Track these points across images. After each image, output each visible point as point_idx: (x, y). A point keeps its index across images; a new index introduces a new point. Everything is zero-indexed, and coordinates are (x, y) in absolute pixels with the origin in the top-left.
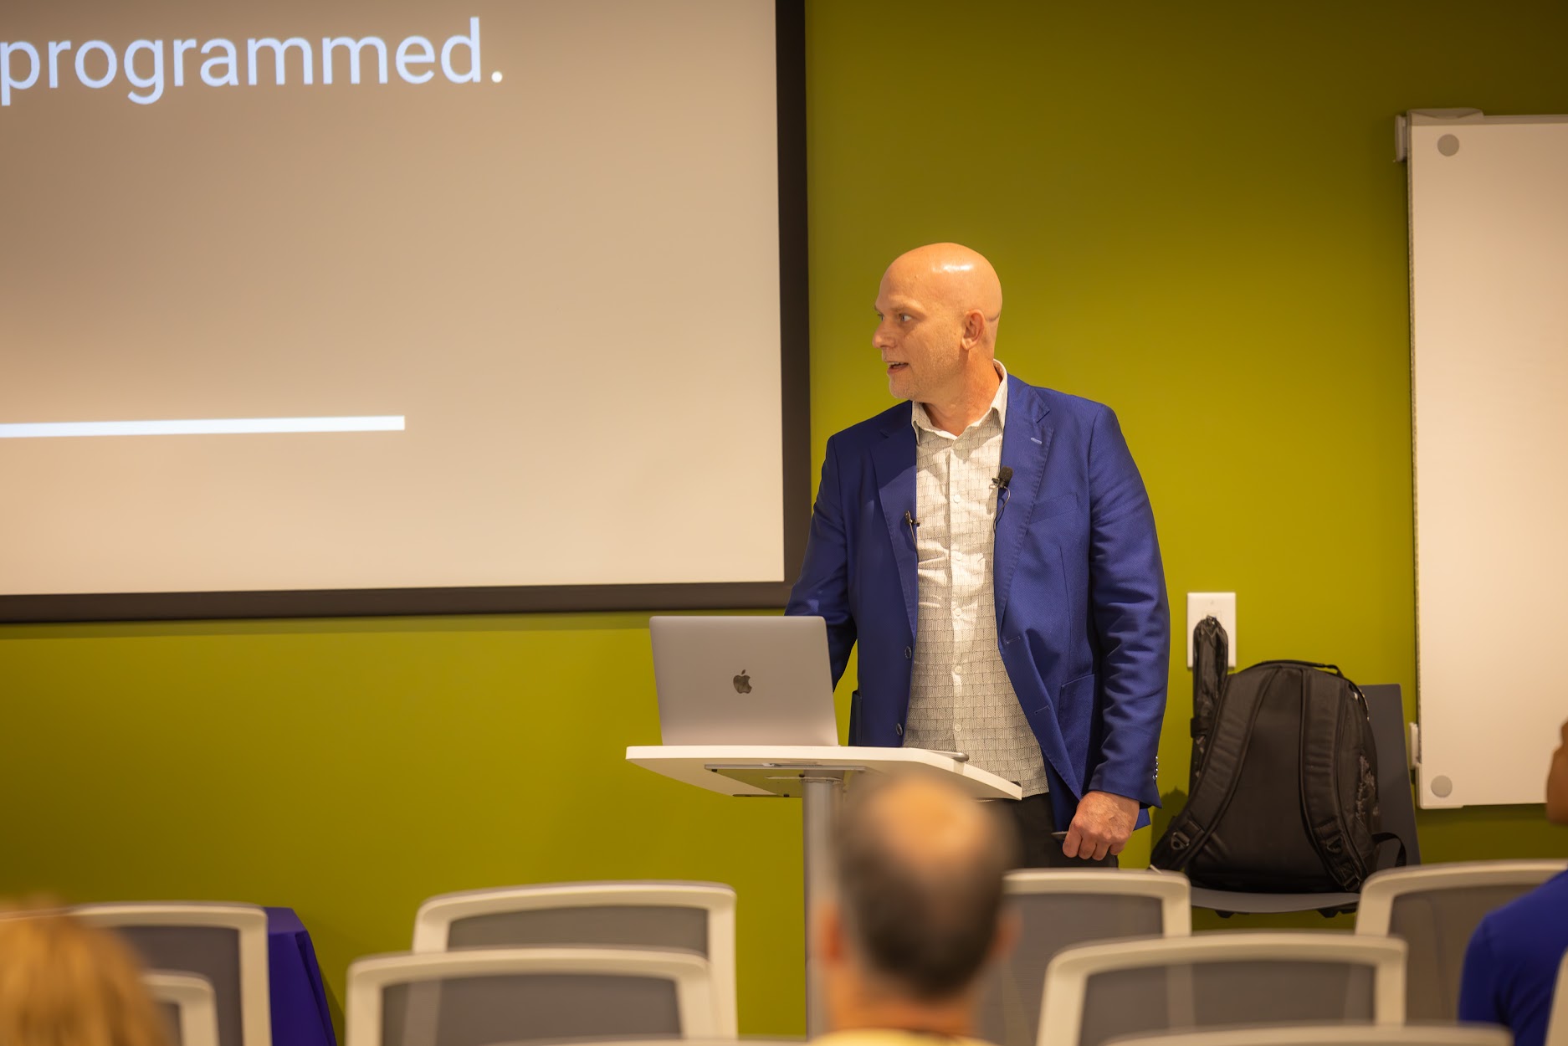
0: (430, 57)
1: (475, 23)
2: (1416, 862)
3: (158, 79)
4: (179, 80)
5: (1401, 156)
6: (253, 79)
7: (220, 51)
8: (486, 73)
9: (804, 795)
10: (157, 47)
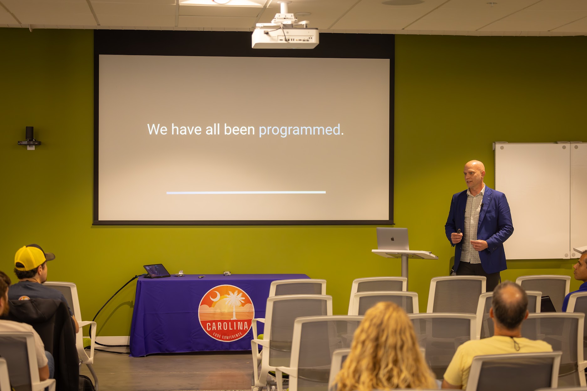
0: (331, 130)
1: (339, 125)
3: (286, 133)
4: (289, 134)
5: (494, 150)
6: (302, 134)
7: (296, 129)
8: (341, 133)
9: (402, 258)
10: (286, 128)
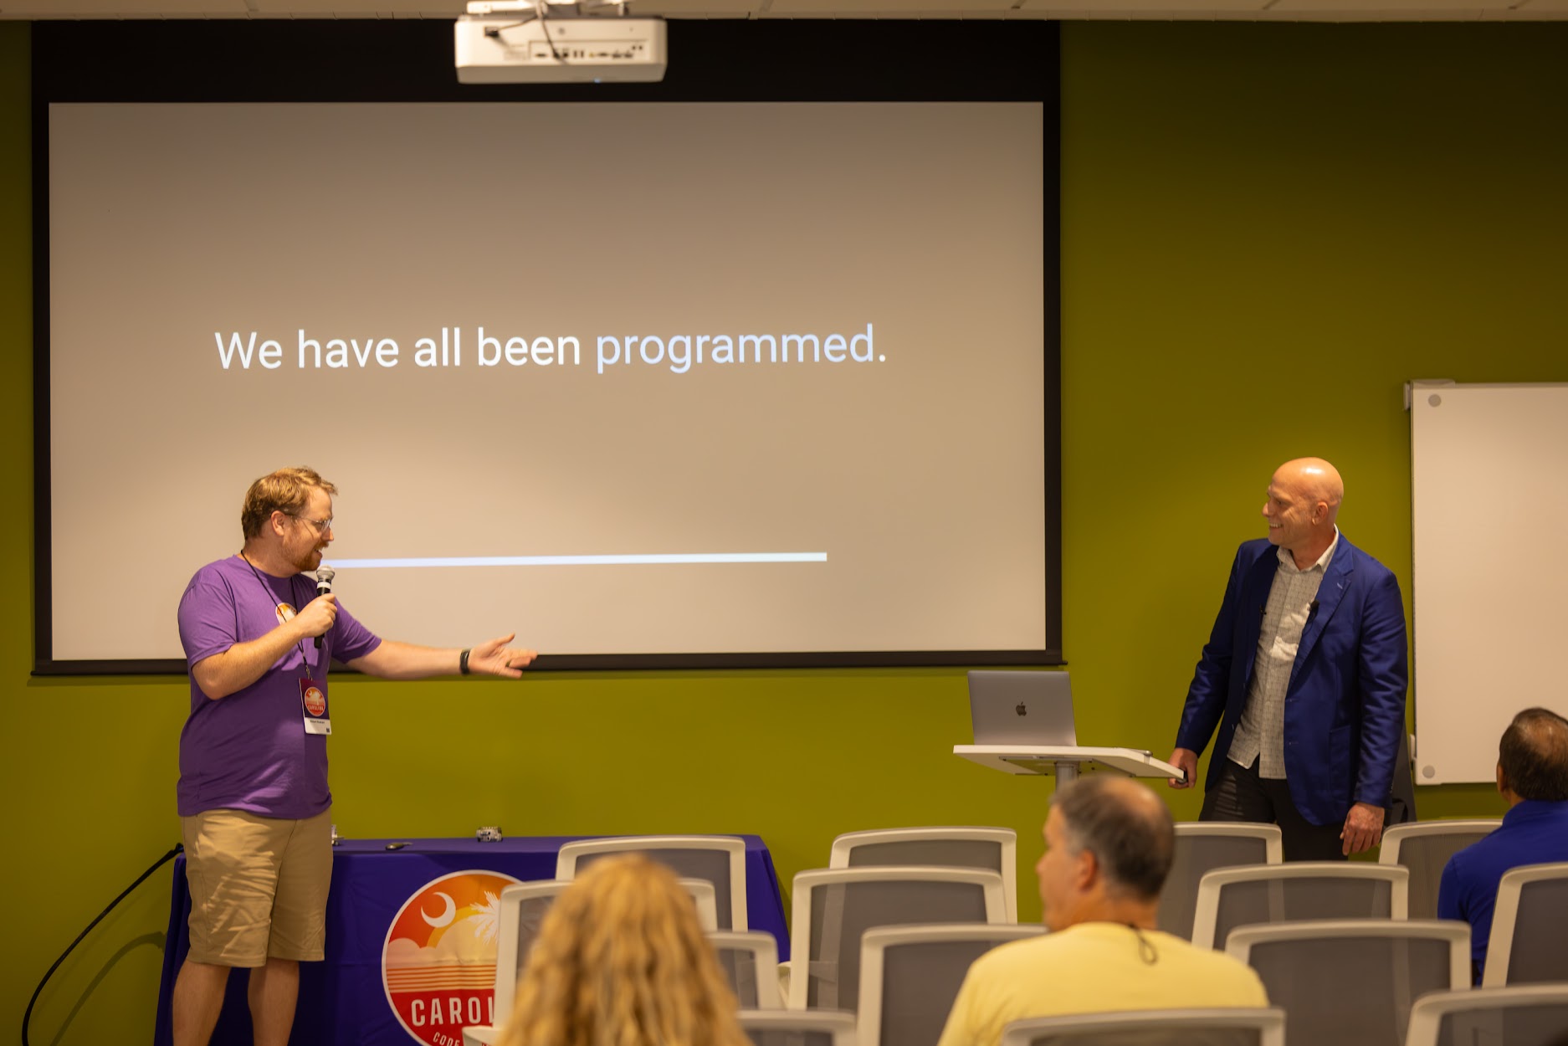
0: (844, 346)
1: (870, 327)
2: (1414, 819)
3: (688, 358)
4: (700, 359)
5: (1407, 406)
6: (742, 359)
7: (724, 343)
8: (876, 356)
9: (1056, 775)
10: (687, 340)
